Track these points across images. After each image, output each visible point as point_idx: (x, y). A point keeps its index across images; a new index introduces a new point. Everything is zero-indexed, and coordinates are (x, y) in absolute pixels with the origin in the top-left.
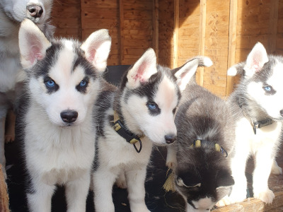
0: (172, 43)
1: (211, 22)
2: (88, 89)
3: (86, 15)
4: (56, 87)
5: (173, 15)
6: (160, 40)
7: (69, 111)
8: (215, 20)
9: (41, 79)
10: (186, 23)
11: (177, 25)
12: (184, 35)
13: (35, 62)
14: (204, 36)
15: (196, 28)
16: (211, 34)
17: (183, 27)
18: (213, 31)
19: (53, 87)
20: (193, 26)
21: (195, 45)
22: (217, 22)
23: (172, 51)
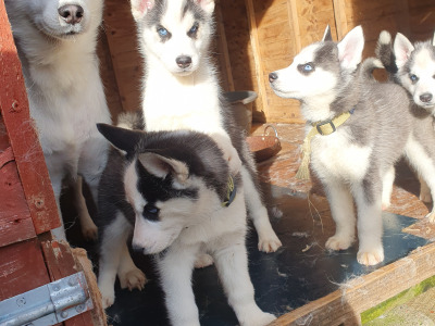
0: (250, 53)
1: (305, 11)
2: (198, 33)
3: (113, 33)
4: (169, 35)
5: (244, 11)
6: (230, 52)
7: (183, 57)
8: (311, 7)
9: (154, 28)
10: (266, 18)
11: (253, 24)
12: (266, 37)
13: (145, 12)
14: (297, 33)
15: (282, 24)
16: (308, 29)
17: (263, 25)
18: (310, 24)
19: (166, 35)
20: (278, 21)
21: (286, 49)
22: (315, 10)
23: (252, 65)
